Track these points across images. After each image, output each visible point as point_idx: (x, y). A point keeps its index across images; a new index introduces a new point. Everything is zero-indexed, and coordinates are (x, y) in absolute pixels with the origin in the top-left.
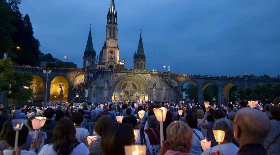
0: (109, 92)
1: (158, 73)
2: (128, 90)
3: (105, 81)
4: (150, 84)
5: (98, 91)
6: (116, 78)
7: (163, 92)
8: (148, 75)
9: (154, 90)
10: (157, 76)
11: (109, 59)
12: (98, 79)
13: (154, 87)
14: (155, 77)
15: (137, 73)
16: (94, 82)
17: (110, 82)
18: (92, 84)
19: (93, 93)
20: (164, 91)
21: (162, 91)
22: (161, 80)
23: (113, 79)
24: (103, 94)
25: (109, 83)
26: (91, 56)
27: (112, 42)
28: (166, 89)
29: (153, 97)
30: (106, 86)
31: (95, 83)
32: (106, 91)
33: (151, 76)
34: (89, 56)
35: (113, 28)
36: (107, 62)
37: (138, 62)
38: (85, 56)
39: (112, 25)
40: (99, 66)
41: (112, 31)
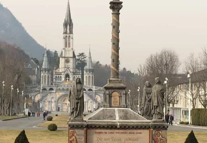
3: (52, 98)
11: (65, 69)
17: (55, 98)
18: (44, 99)
19: (45, 105)
22: (87, 96)
24: (51, 105)
28: (91, 102)
34: (45, 72)
35: (69, 38)
36: (63, 72)
37: (86, 75)
38: (42, 72)
39: (68, 35)
40: (56, 75)
41: (68, 41)
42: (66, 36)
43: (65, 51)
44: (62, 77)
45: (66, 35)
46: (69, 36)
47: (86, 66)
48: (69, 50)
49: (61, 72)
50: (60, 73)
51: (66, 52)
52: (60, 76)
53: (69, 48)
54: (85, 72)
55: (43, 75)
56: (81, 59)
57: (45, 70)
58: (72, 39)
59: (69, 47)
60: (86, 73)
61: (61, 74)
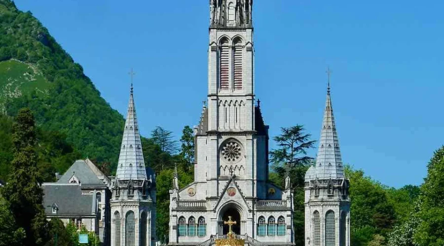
11: (221, 184)
27: (231, 109)
34: (130, 196)
35: (234, 48)
36: (212, 198)
37: (314, 209)
38: (117, 197)
39: (231, 35)
40: (179, 214)
41: (230, 59)
42: (224, 40)
43: (218, 106)
44: (207, 220)
45: (221, 33)
46: (237, 39)
47: (314, 166)
48: (234, 99)
49: (204, 198)
50: (199, 205)
51: (221, 108)
52: (197, 215)
53: (237, 92)
54: (307, 194)
55: (119, 209)
56: (289, 152)
57: (130, 186)
58: (250, 53)
59: (237, 84)
60: (313, 198)
61: (203, 210)
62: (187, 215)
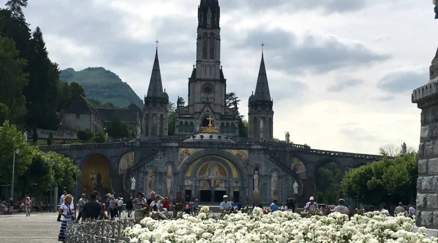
0: (175, 180)
1: (262, 147)
2: (211, 177)
3: (168, 162)
4: (248, 167)
5: (156, 179)
6: (188, 156)
7: (272, 181)
8: (244, 151)
9: (256, 177)
10: (262, 152)
11: (202, 106)
12: (156, 159)
13: (256, 172)
14: (256, 155)
15: (224, 148)
16: (149, 164)
17: (175, 163)
18: (146, 167)
19: (148, 182)
20: (274, 180)
21: (271, 179)
22: (268, 160)
23: (181, 158)
24: (165, 184)
25: (175, 165)
26: (159, 105)
27: (208, 69)
28: (279, 177)
29: (254, 189)
30: (170, 170)
31: (151, 165)
32: (169, 178)
33: (249, 153)
34: (154, 105)
35: (210, 38)
36: (197, 113)
37: (255, 114)
38: (148, 106)
39: (209, 31)
40: (180, 120)
41: (208, 44)
43: (201, 67)
44: (194, 124)
45: (204, 31)
46: (212, 34)
48: (209, 64)
49: (193, 113)
50: (190, 116)
52: (189, 121)
53: (211, 60)
55: (148, 112)
57: (154, 101)
58: (218, 41)
59: (211, 56)
61: (193, 118)
62: (184, 121)
